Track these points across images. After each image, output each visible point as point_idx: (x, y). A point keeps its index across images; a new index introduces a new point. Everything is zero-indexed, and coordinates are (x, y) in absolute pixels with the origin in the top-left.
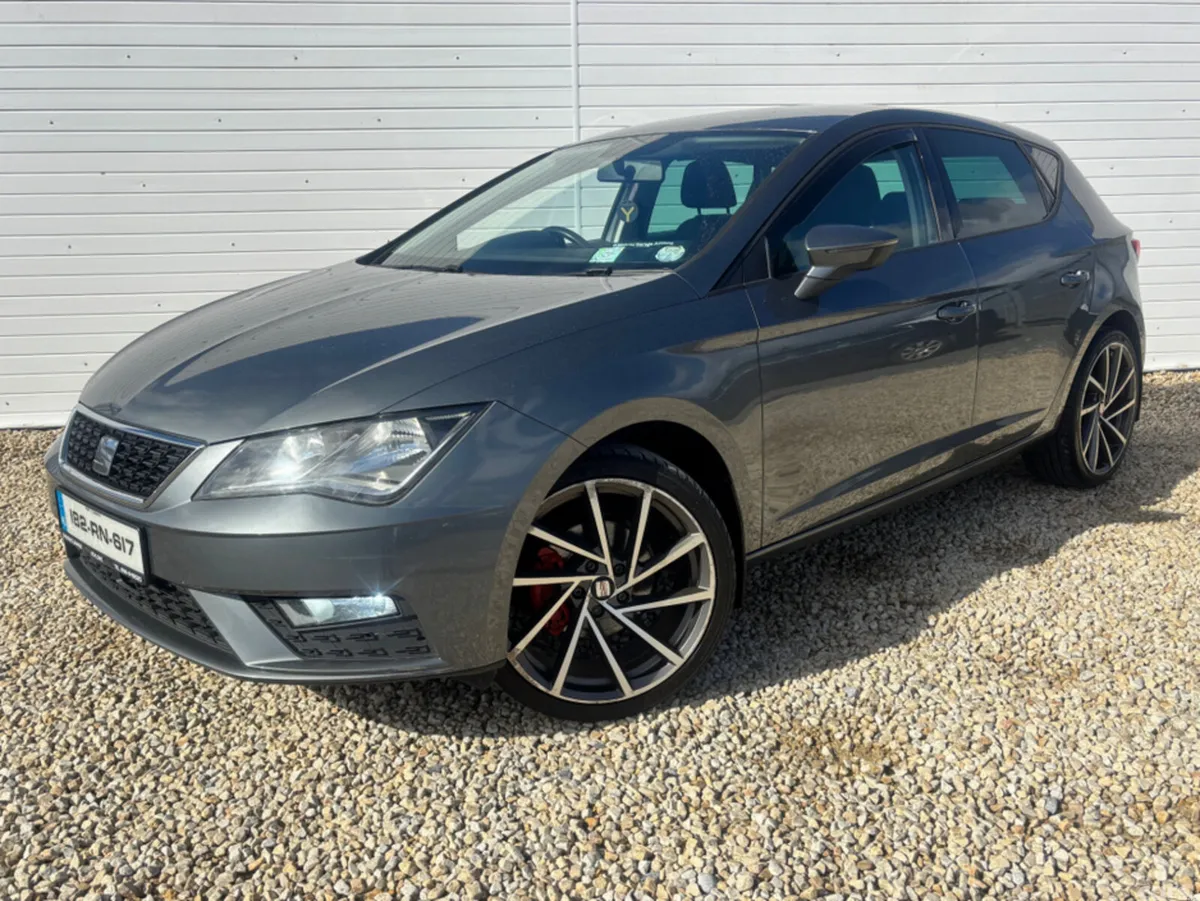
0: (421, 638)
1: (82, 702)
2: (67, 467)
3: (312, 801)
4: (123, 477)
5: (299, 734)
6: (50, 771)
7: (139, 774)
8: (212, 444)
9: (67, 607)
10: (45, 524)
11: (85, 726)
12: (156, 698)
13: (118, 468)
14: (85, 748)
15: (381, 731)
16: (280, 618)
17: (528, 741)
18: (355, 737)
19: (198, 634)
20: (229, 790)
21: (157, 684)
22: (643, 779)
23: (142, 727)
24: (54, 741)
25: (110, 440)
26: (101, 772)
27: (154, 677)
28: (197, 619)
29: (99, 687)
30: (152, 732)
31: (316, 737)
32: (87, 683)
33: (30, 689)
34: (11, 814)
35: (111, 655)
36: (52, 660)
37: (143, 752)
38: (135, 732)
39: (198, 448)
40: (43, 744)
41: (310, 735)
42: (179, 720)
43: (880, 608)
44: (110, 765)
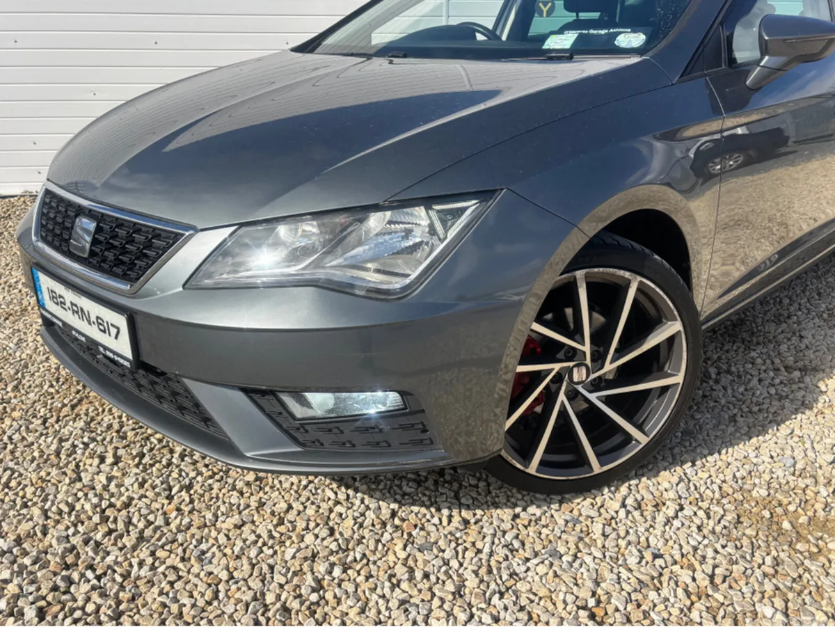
0: (425, 431)
1: (69, 463)
2: (41, 245)
3: (313, 584)
4: (104, 260)
5: (284, 506)
6: (46, 543)
7: (134, 548)
8: (202, 230)
9: (42, 362)
10: (13, 281)
11: (75, 491)
12: (137, 460)
13: (97, 250)
14: (77, 516)
15: (362, 501)
16: (280, 409)
17: (506, 514)
18: (339, 509)
19: (187, 417)
20: (227, 568)
21: (134, 443)
22: (632, 561)
23: (130, 493)
24: (46, 507)
25: (85, 220)
26: (98, 544)
27: (130, 434)
28: (187, 404)
29: (81, 446)
30: (140, 499)
31: (301, 508)
32: (70, 442)
33: (16, 447)
34: (13, 596)
35: (87, 410)
36: (35, 416)
37: (135, 520)
38: (124, 498)
39: (187, 234)
40: (36, 512)
41: (294, 505)
42: (164, 486)
43: (772, 374)
44: (104, 536)
